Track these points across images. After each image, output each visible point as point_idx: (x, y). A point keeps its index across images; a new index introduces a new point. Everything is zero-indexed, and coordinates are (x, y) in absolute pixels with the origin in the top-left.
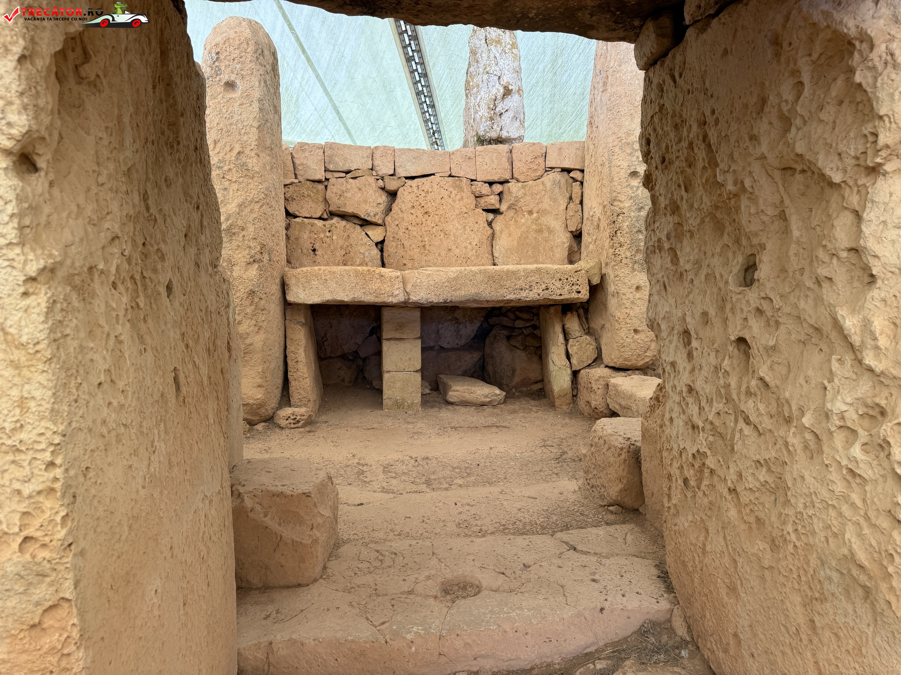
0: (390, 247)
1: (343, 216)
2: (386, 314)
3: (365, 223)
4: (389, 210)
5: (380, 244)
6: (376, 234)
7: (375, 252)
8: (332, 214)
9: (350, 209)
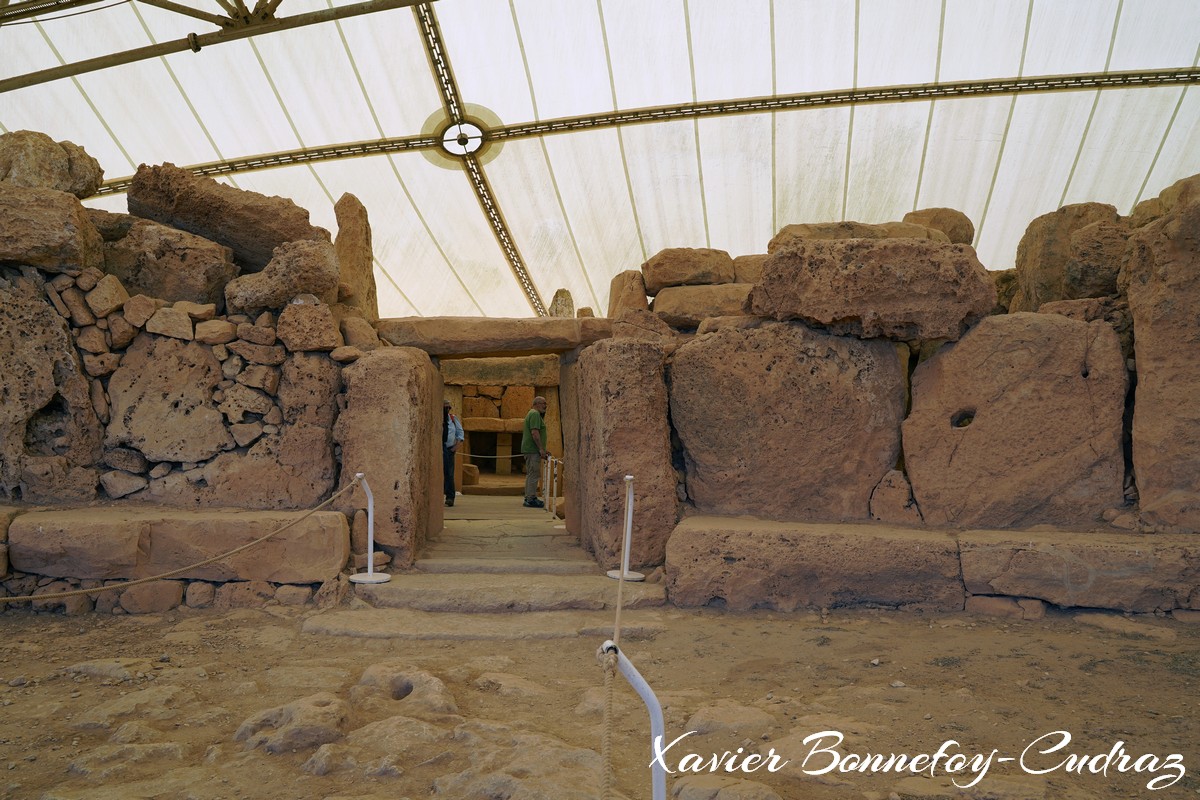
0: (503, 409)
1: (484, 396)
2: (499, 436)
3: (493, 399)
4: (503, 393)
5: (499, 408)
6: (498, 403)
7: (497, 411)
8: (479, 395)
9: (487, 393)
